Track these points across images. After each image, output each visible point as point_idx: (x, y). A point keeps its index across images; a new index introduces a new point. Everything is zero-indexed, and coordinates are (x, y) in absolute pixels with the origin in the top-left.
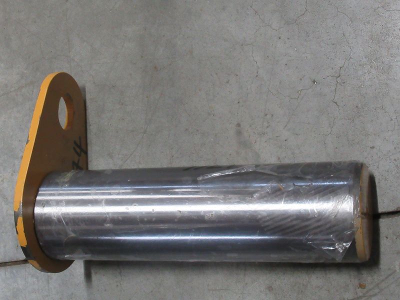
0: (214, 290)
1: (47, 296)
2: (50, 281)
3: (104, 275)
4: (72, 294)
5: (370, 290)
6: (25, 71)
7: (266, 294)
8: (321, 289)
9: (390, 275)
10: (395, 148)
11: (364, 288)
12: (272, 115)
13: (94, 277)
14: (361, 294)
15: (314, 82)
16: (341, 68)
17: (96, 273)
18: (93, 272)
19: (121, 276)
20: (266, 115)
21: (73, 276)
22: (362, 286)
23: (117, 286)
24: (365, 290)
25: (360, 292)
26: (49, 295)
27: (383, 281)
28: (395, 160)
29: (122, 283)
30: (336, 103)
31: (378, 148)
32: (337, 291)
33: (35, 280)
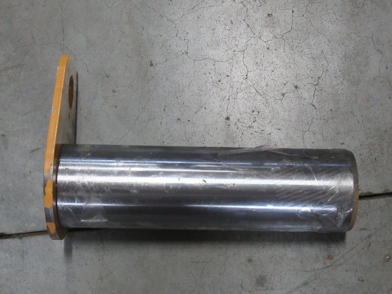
0: (197, 262)
1: (21, 271)
2: (25, 256)
3: (85, 250)
4: (50, 268)
5: (337, 260)
6: (13, 54)
7: (246, 265)
8: (295, 260)
9: (353, 248)
10: (361, 145)
11: (332, 259)
12: (259, 112)
13: (75, 253)
14: (329, 264)
15: (296, 87)
16: (319, 78)
17: (77, 248)
18: (74, 246)
19: (104, 250)
20: (253, 111)
21: (52, 251)
22: (330, 257)
23: (99, 260)
24: (332, 261)
25: (328, 263)
26: (23, 270)
27: (348, 252)
28: (360, 155)
29: (104, 257)
30: (314, 106)
31: (347, 144)
32: (309, 261)
33: (7, 255)
